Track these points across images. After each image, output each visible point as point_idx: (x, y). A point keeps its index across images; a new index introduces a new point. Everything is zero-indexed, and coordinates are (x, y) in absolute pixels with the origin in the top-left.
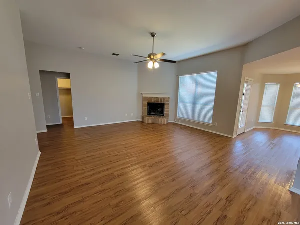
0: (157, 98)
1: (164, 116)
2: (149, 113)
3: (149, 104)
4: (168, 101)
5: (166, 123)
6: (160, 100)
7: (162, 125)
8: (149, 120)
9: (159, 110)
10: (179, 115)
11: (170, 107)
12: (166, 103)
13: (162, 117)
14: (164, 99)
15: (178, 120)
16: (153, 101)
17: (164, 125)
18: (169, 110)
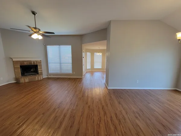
0: (30, 62)
1: (38, 74)
2: (23, 74)
3: (21, 67)
4: (41, 63)
5: (42, 79)
6: (33, 63)
7: (38, 81)
8: (26, 80)
9: (32, 70)
10: (50, 71)
11: (42, 67)
12: (38, 64)
13: (37, 75)
14: (36, 61)
15: (50, 74)
16: (25, 64)
17: (41, 80)
18: (42, 69)
